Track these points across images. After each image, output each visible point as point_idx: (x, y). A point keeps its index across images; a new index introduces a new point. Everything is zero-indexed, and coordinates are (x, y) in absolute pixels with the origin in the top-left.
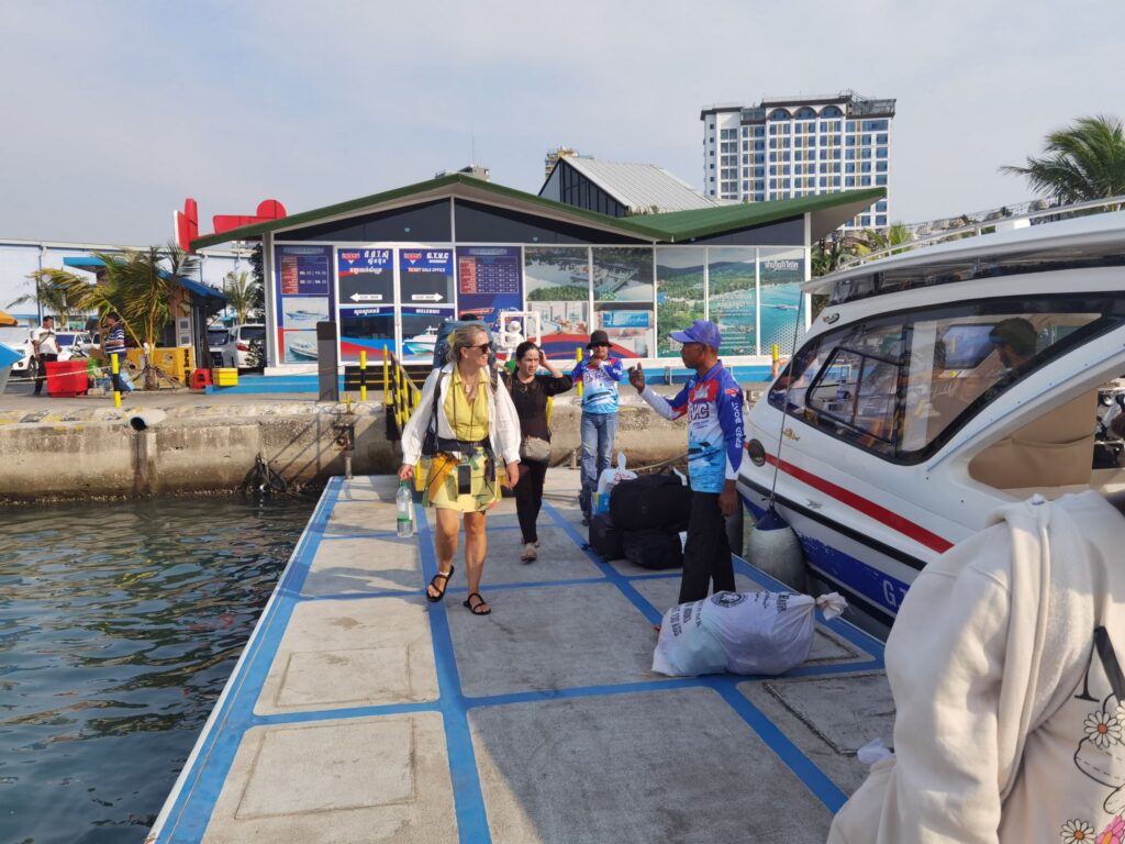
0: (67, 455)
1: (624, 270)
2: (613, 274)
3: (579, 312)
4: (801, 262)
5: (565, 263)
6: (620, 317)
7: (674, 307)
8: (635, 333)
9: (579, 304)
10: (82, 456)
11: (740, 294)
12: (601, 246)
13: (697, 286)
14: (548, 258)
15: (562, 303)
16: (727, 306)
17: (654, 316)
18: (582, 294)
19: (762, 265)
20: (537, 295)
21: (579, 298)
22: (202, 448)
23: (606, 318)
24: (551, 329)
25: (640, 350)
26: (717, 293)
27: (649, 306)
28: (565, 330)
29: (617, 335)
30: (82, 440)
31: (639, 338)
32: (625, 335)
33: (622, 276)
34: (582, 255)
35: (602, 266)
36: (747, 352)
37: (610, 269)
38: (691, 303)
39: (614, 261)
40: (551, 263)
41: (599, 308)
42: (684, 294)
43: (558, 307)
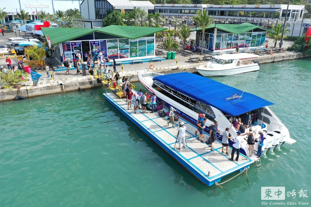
0: (51, 90)
1: (124, 43)
2: (122, 44)
3: (116, 51)
4: (154, 39)
5: (114, 42)
6: (123, 51)
7: (133, 49)
8: (126, 54)
9: (117, 49)
10: (54, 90)
11: (143, 46)
12: (120, 39)
13: (136, 45)
14: (111, 41)
15: (114, 49)
16: (141, 48)
17: (129, 50)
18: (117, 47)
19: (147, 40)
20: (109, 48)
21: (116, 48)
22: (71, 87)
23: (121, 51)
24: (112, 54)
25: (127, 57)
26: (140, 46)
27: (128, 49)
28: (114, 54)
29: (123, 54)
30: (53, 88)
31: (127, 54)
32: (124, 54)
33: (124, 44)
34: (117, 41)
35: (120, 42)
36: (145, 56)
37: (122, 43)
38: (135, 48)
39: (122, 41)
40: (111, 42)
41: (120, 50)
42: (134, 46)
43: (113, 50)
